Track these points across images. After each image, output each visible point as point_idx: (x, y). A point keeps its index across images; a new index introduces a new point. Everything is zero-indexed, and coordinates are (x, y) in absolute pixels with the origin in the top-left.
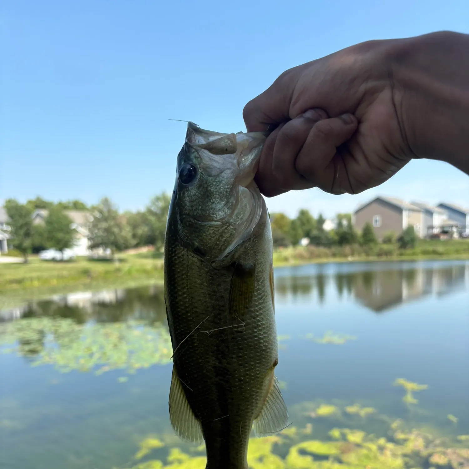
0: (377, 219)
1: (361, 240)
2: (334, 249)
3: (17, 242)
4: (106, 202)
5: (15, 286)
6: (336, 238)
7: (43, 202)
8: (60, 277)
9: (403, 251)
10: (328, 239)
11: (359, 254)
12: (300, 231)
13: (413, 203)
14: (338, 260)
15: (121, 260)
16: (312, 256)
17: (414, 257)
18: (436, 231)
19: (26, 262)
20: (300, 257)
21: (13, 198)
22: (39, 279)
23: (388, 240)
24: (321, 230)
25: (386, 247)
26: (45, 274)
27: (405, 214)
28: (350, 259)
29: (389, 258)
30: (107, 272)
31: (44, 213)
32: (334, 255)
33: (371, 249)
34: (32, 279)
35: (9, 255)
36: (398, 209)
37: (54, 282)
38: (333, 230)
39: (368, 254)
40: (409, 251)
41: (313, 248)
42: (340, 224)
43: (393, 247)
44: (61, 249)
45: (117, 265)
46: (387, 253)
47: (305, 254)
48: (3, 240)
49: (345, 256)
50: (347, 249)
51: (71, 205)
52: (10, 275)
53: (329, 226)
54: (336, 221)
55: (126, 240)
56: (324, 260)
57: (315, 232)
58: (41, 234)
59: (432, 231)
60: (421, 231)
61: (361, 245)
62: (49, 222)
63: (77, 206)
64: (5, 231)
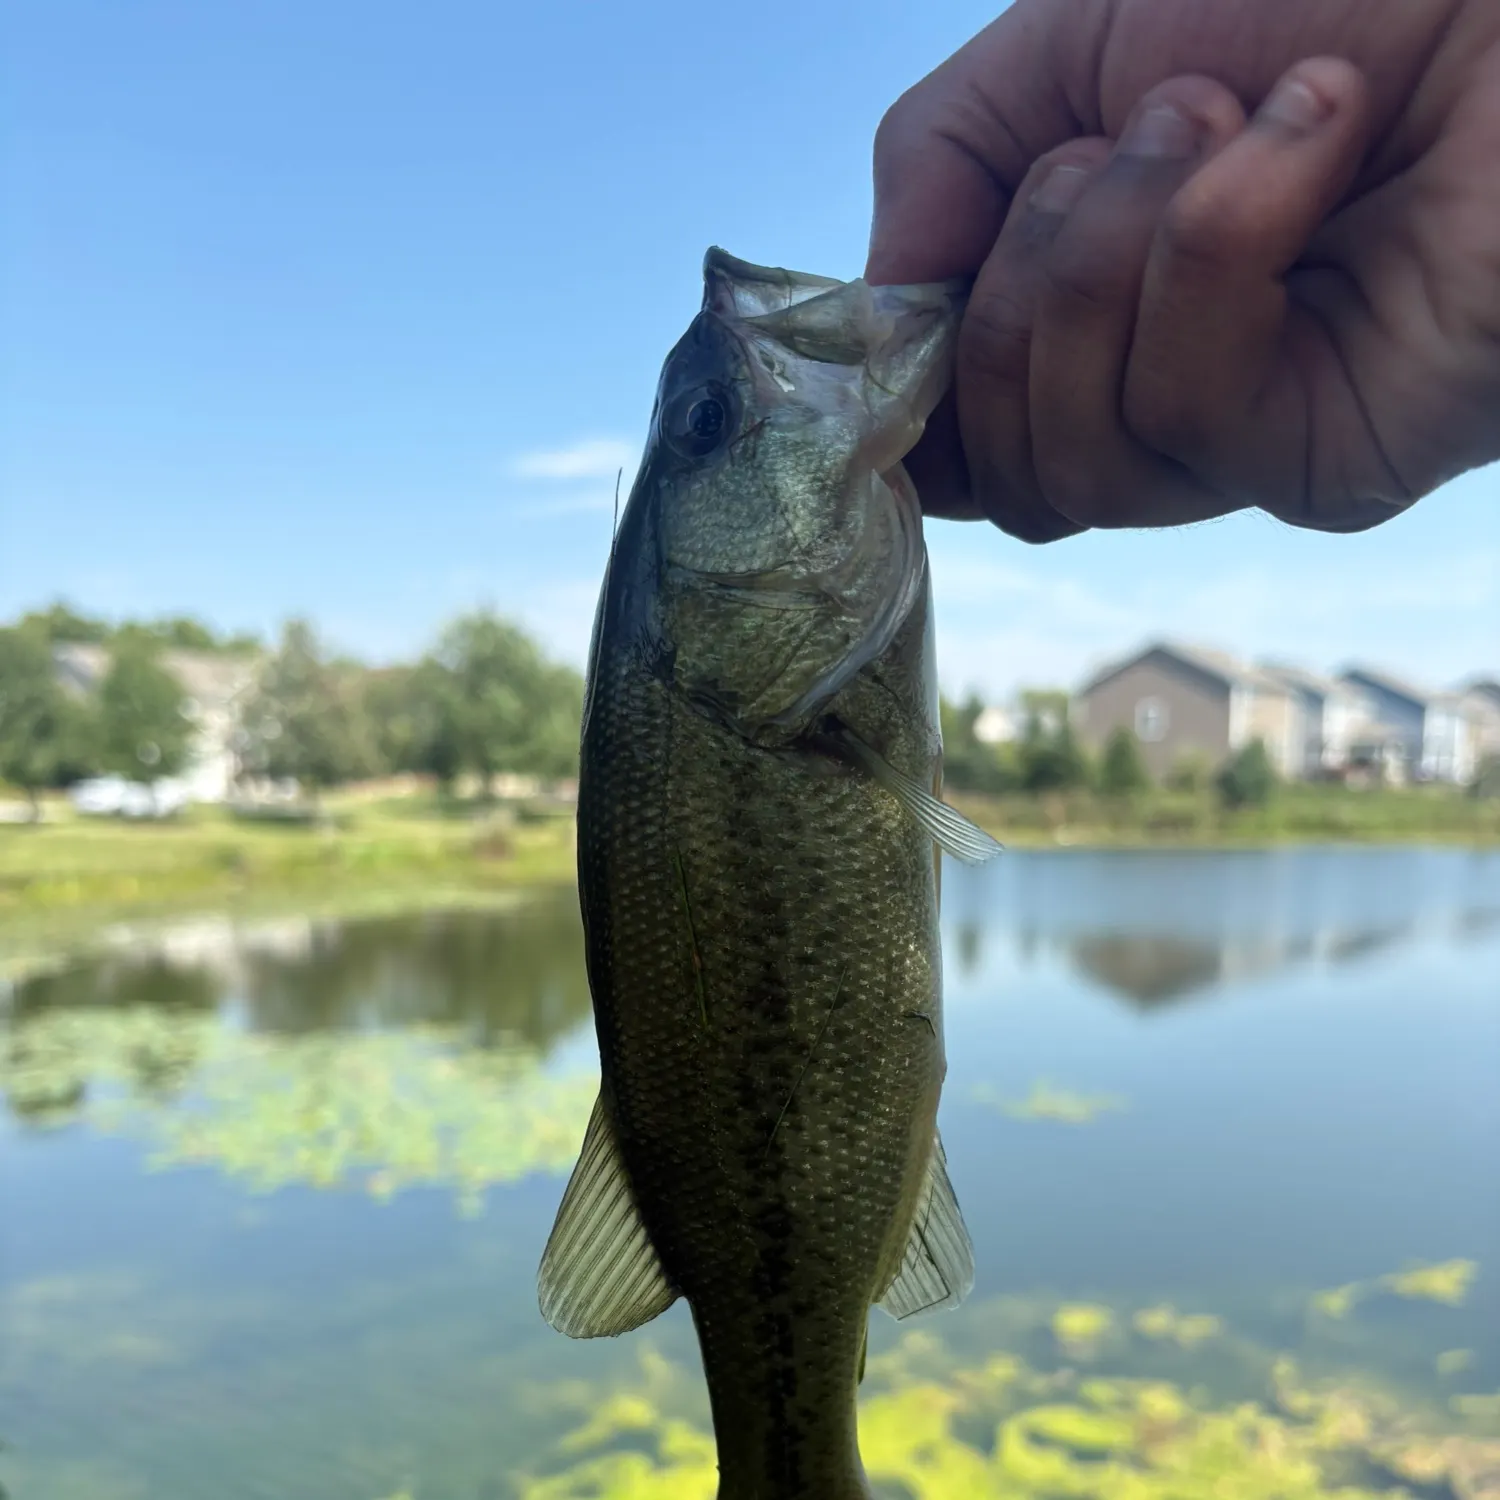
0: (1151, 713)
1: (1100, 778)
2: (1017, 804)
6: (1019, 769)
7: (75, 622)
8: (148, 875)
9: (1231, 816)
10: (993, 771)
13: (1266, 668)
14: (1024, 840)
15: (344, 823)
18: (1334, 758)
19: (31, 824)
22: (83, 877)
23: (1184, 782)
25: (1175, 803)
26: (100, 863)
27: (1235, 700)
28: (1062, 838)
29: (1185, 840)
30: (297, 862)
32: (1012, 823)
33: (1129, 808)
34: (60, 878)
36: (1217, 686)
37: (132, 888)
38: (1007, 745)
39: (1117, 822)
42: (1034, 728)
43: (1201, 802)
45: (327, 837)
46: (1179, 823)
49: (1046, 826)
50: (1053, 804)
51: (168, 632)
53: (996, 729)
54: (1021, 716)
57: (956, 751)
59: (1320, 757)
60: (1287, 756)
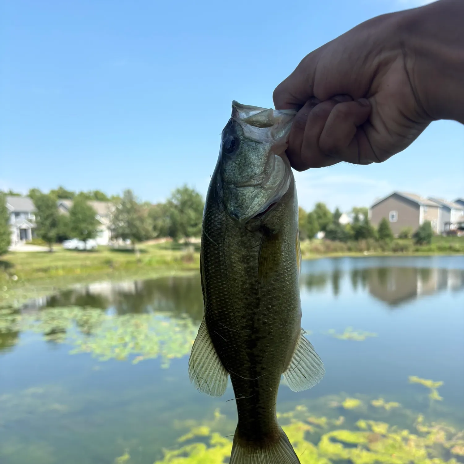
0: (394, 214)
1: (377, 235)
2: (350, 244)
3: (42, 232)
4: (128, 193)
5: (41, 274)
6: (352, 232)
7: (65, 192)
8: (84, 267)
9: (419, 247)
10: (344, 233)
11: (375, 249)
12: (316, 225)
13: (430, 199)
14: (353, 254)
15: (142, 251)
16: (328, 249)
17: (430, 254)
18: (453, 227)
19: (50, 252)
20: (316, 250)
21: (36, 188)
22: (64, 268)
23: (404, 236)
24: (337, 224)
25: (402, 242)
26: (69, 264)
27: (422, 209)
28: (366, 253)
29: (404, 253)
30: (129, 263)
31: (68, 203)
32: (350, 249)
33: (386, 244)
34: (57, 268)
35: (33, 244)
36: (416, 205)
37: (78, 271)
38: (348, 224)
39: (383, 250)
40: (425, 247)
41: (329, 242)
42: (356, 219)
43: (409, 242)
44: (84, 240)
45: (138, 255)
46: (402, 249)
47: (322, 248)
48: (28, 229)
49: (361, 250)
50: (363, 243)
51: (92, 195)
52: (37, 264)
53: (345, 220)
54: (353, 215)
55: (147, 231)
56: (340, 254)
57: (331, 227)
58: (66, 225)
59: (449, 227)
60: (437, 227)
61: (377, 240)
62: (73, 213)
63: (99, 197)
64: (30, 221)
